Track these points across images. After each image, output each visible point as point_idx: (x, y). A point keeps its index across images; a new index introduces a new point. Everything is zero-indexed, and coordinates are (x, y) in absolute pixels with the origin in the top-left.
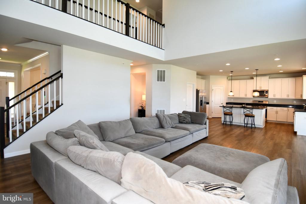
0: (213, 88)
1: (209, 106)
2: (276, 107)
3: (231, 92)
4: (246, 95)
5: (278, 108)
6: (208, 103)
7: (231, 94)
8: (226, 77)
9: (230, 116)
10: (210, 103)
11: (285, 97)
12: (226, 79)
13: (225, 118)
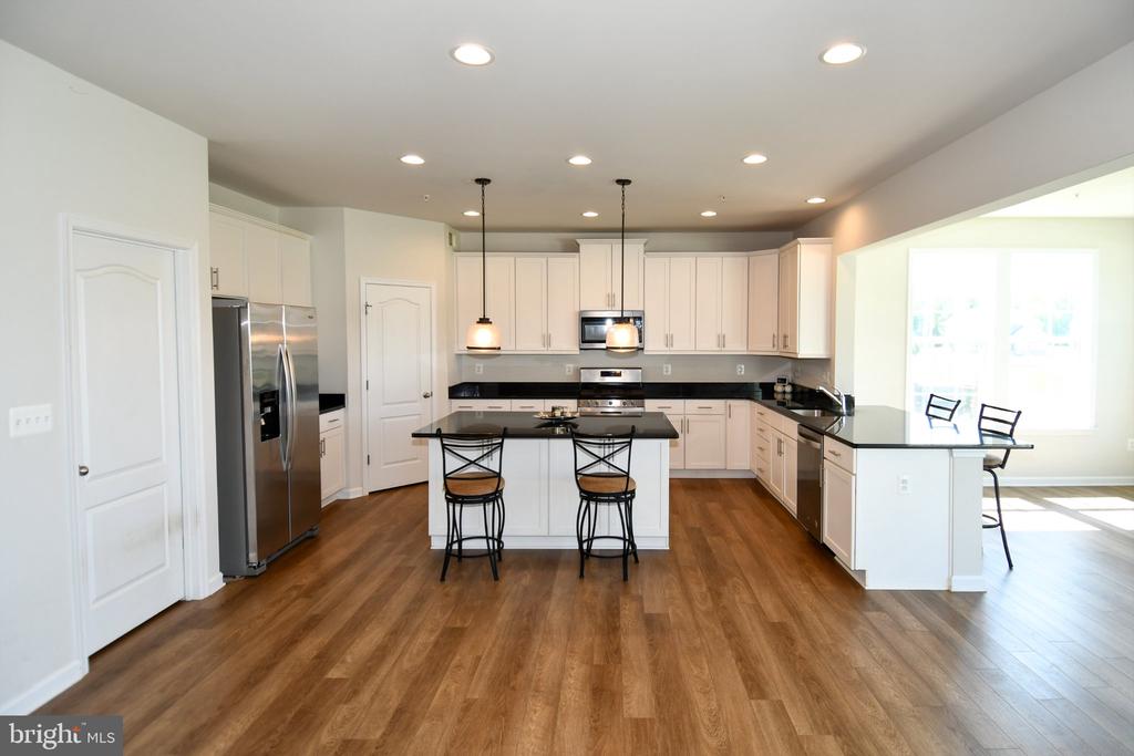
0: (372, 294)
1: (346, 417)
2: (682, 401)
3: (484, 321)
4: (547, 340)
5: (688, 401)
6: (333, 402)
7: (484, 337)
8: (441, 229)
9: (489, 507)
10: (350, 400)
11: (708, 346)
12: (444, 240)
13: (454, 525)
